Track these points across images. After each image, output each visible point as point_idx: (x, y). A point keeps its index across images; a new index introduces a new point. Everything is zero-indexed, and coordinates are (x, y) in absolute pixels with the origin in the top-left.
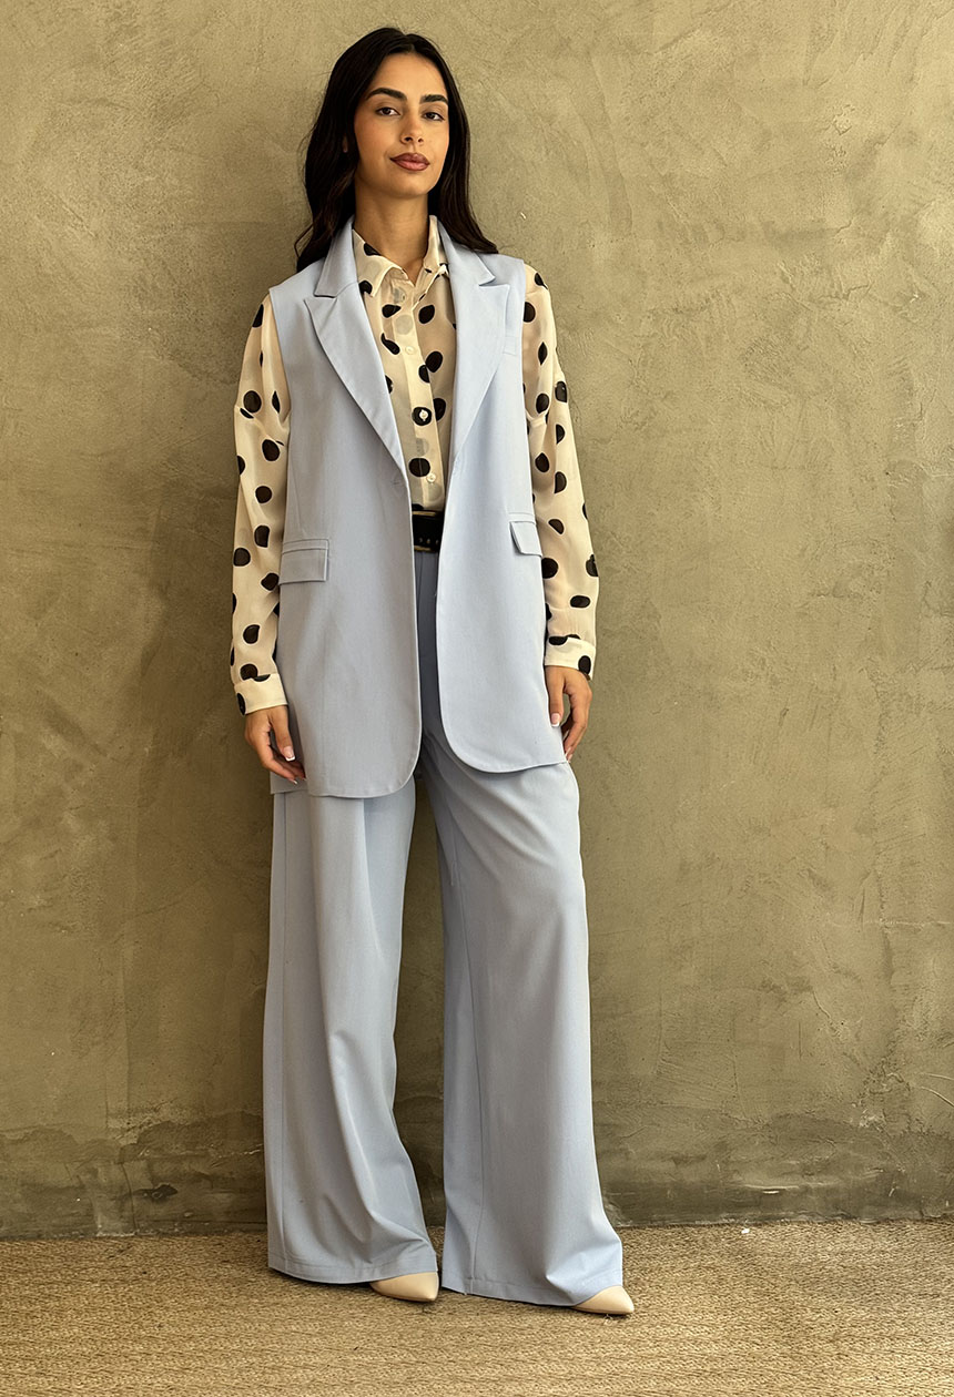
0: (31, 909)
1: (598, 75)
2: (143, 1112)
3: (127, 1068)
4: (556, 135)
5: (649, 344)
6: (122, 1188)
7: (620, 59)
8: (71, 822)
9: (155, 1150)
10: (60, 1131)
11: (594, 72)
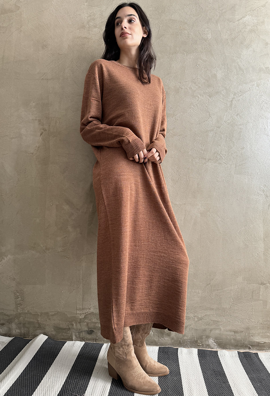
0: (58, 252)
2: (86, 309)
3: (82, 297)
6: (80, 330)
8: (70, 229)
9: (89, 320)
10: (64, 313)
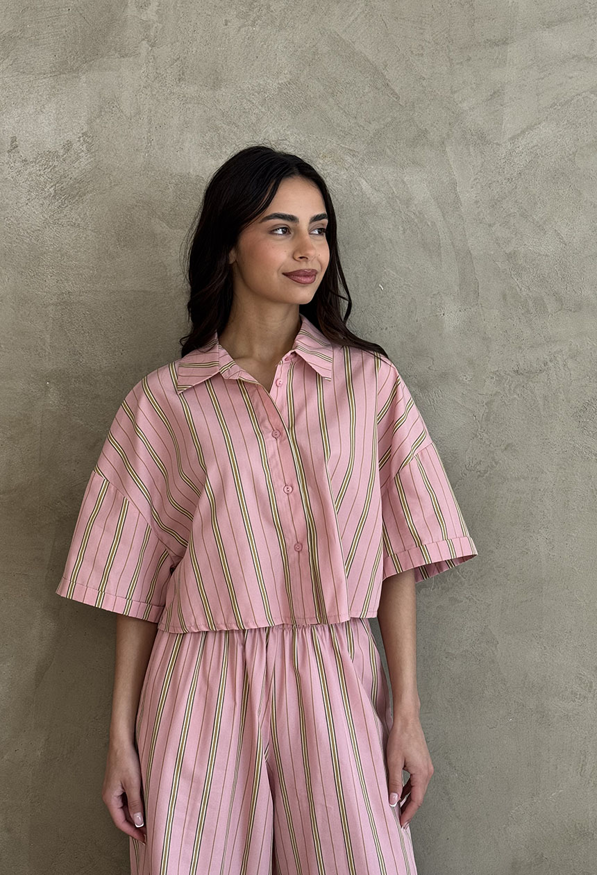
1: (452, 163)
4: (413, 217)
5: (493, 401)
7: (472, 149)
11: (448, 160)
